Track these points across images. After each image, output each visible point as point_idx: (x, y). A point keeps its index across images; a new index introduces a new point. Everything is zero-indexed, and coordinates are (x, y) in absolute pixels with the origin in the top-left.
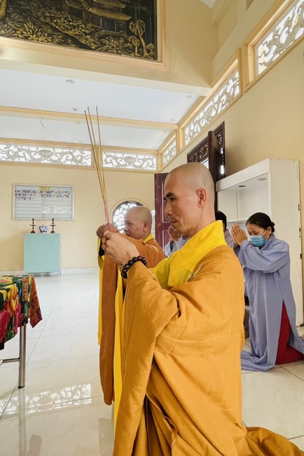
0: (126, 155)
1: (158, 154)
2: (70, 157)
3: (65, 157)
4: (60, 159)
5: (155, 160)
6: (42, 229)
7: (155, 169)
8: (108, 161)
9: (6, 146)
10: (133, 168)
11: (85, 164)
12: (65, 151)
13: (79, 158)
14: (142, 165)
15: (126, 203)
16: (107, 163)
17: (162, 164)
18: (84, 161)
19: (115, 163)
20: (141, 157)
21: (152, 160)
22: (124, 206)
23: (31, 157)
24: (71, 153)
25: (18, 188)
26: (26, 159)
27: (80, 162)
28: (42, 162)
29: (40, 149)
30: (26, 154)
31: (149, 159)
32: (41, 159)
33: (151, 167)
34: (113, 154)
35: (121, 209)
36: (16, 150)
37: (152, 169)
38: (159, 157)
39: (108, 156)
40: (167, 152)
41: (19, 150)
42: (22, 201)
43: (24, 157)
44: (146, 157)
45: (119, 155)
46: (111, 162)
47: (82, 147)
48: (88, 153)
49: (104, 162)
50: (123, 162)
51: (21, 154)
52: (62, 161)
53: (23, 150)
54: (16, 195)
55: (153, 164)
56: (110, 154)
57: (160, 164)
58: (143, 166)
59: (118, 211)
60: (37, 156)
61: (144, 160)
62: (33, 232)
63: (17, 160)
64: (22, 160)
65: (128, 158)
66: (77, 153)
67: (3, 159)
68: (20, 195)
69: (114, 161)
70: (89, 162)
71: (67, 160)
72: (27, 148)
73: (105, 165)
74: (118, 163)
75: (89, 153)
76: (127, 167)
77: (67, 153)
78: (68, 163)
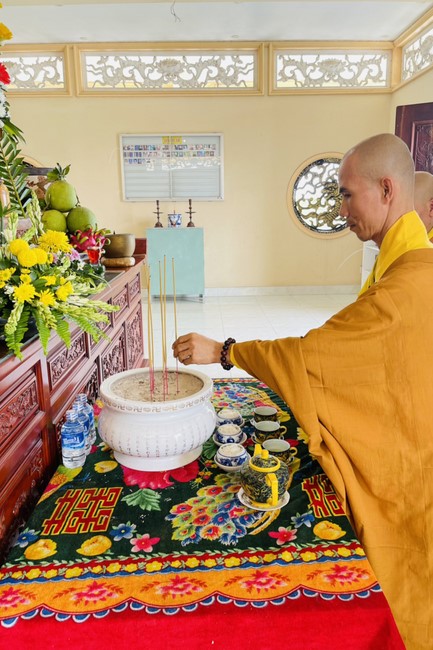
0: (323, 58)
1: (395, 49)
2: (215, 72)
3: (205, 71)
4: (195, 78)
5: (384, 63)
6: (174, 220)
7: (383, 84)
8: (289, 73)
9: (99, 58)
10: (337, 84)
11: (242, 85)
12: (205, 58)
13: (231, 72)
14: (356, 77)
15: (320, 162)
16: (285, 78)
17: (401, 72)
18: (241, 77)
19: (300, 77)
20: (355, 58)
21: (378, 63)
22: (315, 169)
23: (144, 78)
24: (216, 64)
25: (128, 143)
26: (135, 82)
27: (233, 82)
28: (164, 86)
29: (160, 59)
30: (136, 72)
31: (372, 61)
32: (161, 80)
33: (375, 79)
34: (297, 58)
35: (310, 176)
36: (117, 65)
37: (378, 84)
38: (396, 58)
39: (287, 63)
40: (417, 45)
41: (124, 65)
42: (135, 167)
43: (133, 77)
44: (367, 57)
45: (309, 59)
46: (294, 77)
47: (237, 46)
48: (248, 59)
49: (279, 77)
50: (317, 75)
51: (126, 72)
52: (200, 80)
53: (130, 63)
54: (125, 155)
55: (380, 73)
56: (292, 57)
57: (396, 72)
58: (359, 80)
59: (303, 181)
60: (155, 76)
61: (362, 65)
62: (158, 225)
63: (120, 85)
64: (130, 84)
65: (329, 62)
66: (227, 62)
67: (98, 85)
68: (131, 155)
69: (298, 73)
70: (248, 80)
71: (209, 78)
72: (136, 59)
73: (281, 84)
74: (307, 77)
75: (250, 59)
76: (325, 85)
77: (208, 63)
78: (211, 84)
